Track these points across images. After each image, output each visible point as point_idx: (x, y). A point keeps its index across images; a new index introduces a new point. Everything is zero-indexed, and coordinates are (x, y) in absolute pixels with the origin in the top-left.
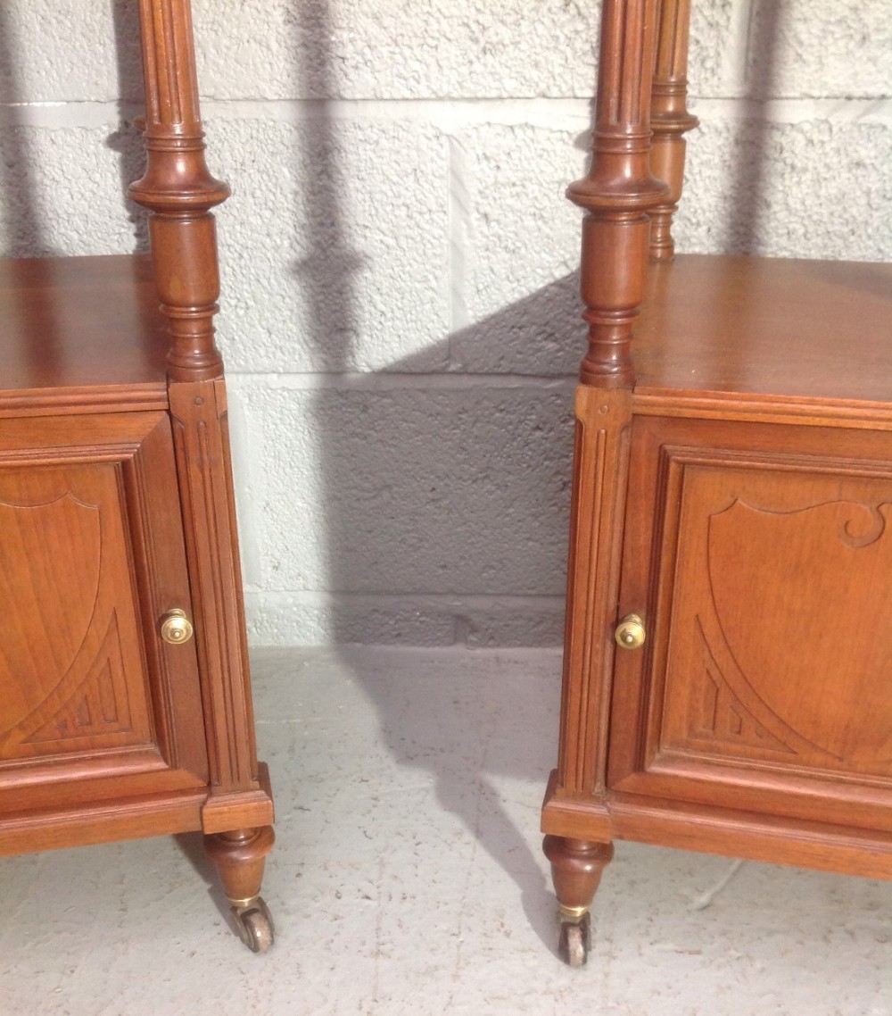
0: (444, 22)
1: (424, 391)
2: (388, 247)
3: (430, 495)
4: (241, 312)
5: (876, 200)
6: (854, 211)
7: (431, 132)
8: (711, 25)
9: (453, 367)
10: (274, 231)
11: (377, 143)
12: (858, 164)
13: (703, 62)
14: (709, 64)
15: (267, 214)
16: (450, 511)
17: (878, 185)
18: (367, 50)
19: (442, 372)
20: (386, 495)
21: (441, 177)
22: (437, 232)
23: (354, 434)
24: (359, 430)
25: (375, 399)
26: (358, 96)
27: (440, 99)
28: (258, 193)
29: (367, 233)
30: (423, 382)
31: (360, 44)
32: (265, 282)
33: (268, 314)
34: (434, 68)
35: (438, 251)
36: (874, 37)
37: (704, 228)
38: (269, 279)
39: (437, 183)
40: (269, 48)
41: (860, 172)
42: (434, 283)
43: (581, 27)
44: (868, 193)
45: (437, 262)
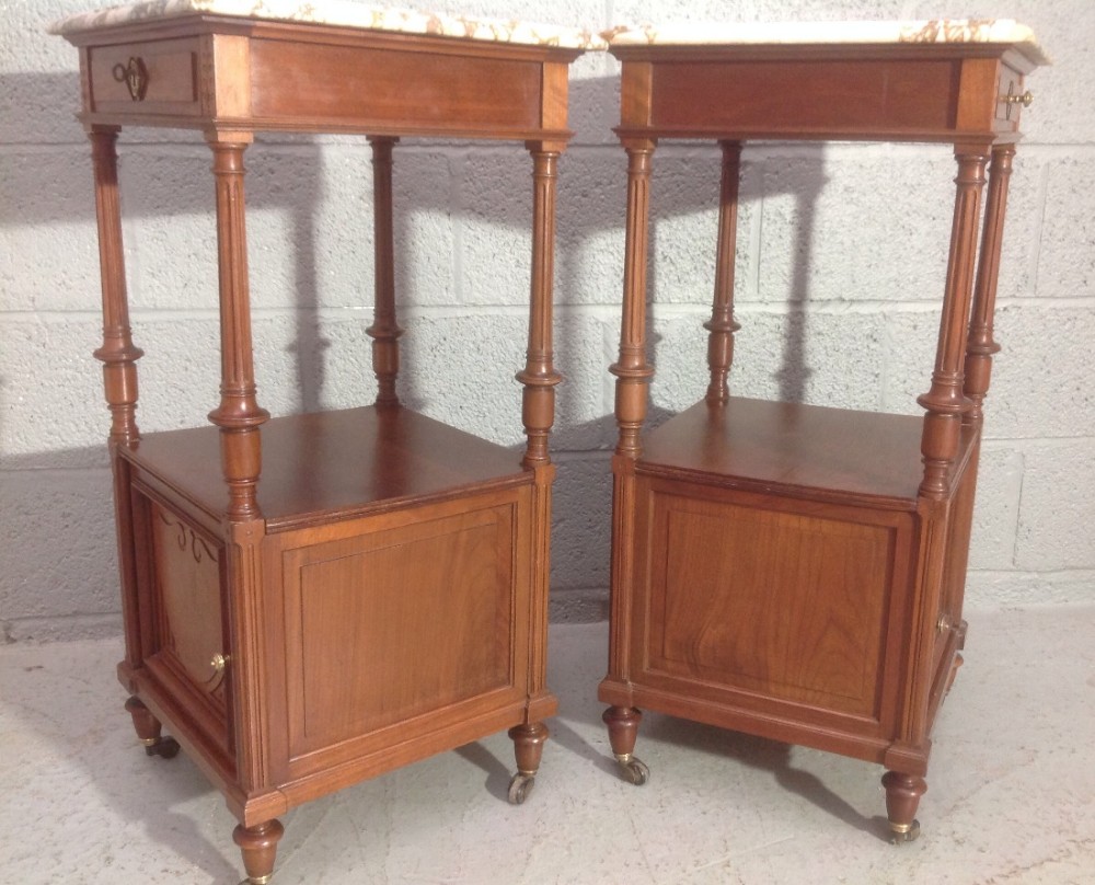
0: (601, 267)
1: (586, 461)
3: (589, 524)
4: (480, 419)
5: (830, 352)
6: (819, 357)
7: (593, 321)
8: (738, 267)
9: (603, 447)
10: (503, 374)
12: (819, 334)
14: (739, 285)
15: (500, 364)
16: (600, 534)
17: (831, 344)
19: (596, 450)
20: (561, 525)
21: (598, 344)
22: (595, 372)
27: (598, 304)
28: (495, 354)
30: (586, 456)
33: (496, 420)
34: (595, 289)
35: (596, 382)
36: (822, 272)
38: (498, 400)
39: (596, 347)
41: (821, 337)
42: (593, 400)
43: (672, 268)
44: (826, 348)
45: (595, 388)
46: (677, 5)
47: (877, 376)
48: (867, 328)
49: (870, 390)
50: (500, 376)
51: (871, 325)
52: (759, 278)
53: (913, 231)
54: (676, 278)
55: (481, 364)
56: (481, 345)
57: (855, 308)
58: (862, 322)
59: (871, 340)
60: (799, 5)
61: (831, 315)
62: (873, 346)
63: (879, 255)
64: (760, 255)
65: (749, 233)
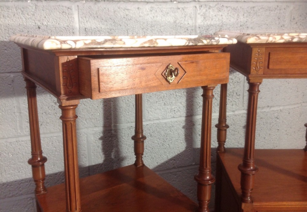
1: (187, 169)
2: (181, 143)
4: (152, 160)
5: (265, 124)
8: (237, 99)
11: (180, 124)
12: (261, 118)
13: (236, 105)
14: (237, 105)
15: (158, 140)
18: (179, 109)
19: (191, 165)
23: (174, 181)
24: (175, 180)
25: (178, 173)
26: (177, 117)
29: (178, 141)
31: (178, 108)
32: (157, 153)
37: (237, 132)
38: (158, 152)
40: (161, 110)
44: (263, 123)
46: (218, 12)
47: (278, 130)
48: (276, 115)
49: (276, 134)
50: (158, 144)
51: (277, 114)
52: (243, 102)
53: (289, 83)
54: (217, 104)
55: (152, 140)
56: (152, 134)
57: (272, 109)
58: (274, 113)
59: (277, 119)
60: (256, 11)
61: (265, 112)
62: (278, 120)
63: (279, 91)
64: (243, 94)
65: (240, 87)
